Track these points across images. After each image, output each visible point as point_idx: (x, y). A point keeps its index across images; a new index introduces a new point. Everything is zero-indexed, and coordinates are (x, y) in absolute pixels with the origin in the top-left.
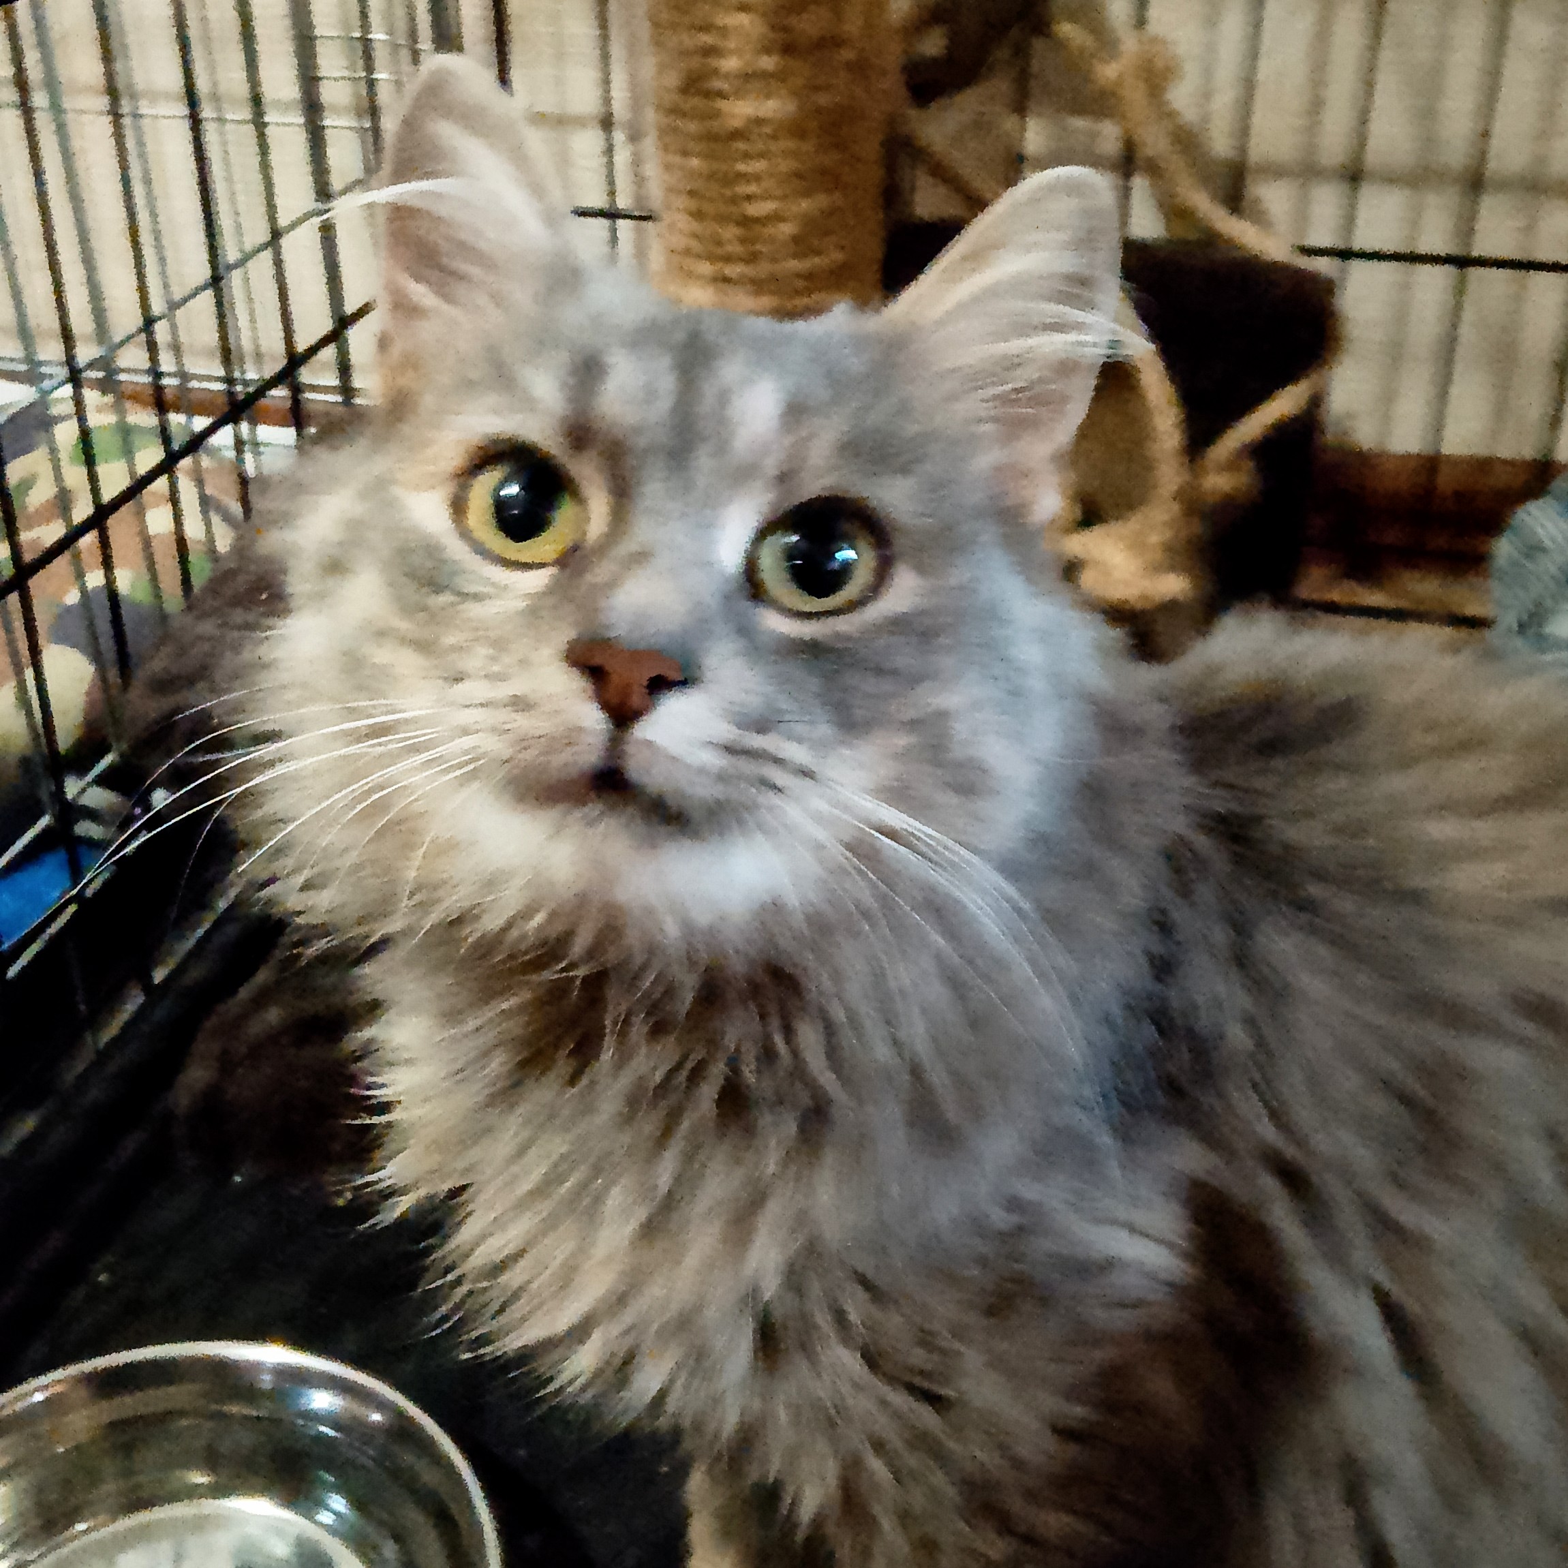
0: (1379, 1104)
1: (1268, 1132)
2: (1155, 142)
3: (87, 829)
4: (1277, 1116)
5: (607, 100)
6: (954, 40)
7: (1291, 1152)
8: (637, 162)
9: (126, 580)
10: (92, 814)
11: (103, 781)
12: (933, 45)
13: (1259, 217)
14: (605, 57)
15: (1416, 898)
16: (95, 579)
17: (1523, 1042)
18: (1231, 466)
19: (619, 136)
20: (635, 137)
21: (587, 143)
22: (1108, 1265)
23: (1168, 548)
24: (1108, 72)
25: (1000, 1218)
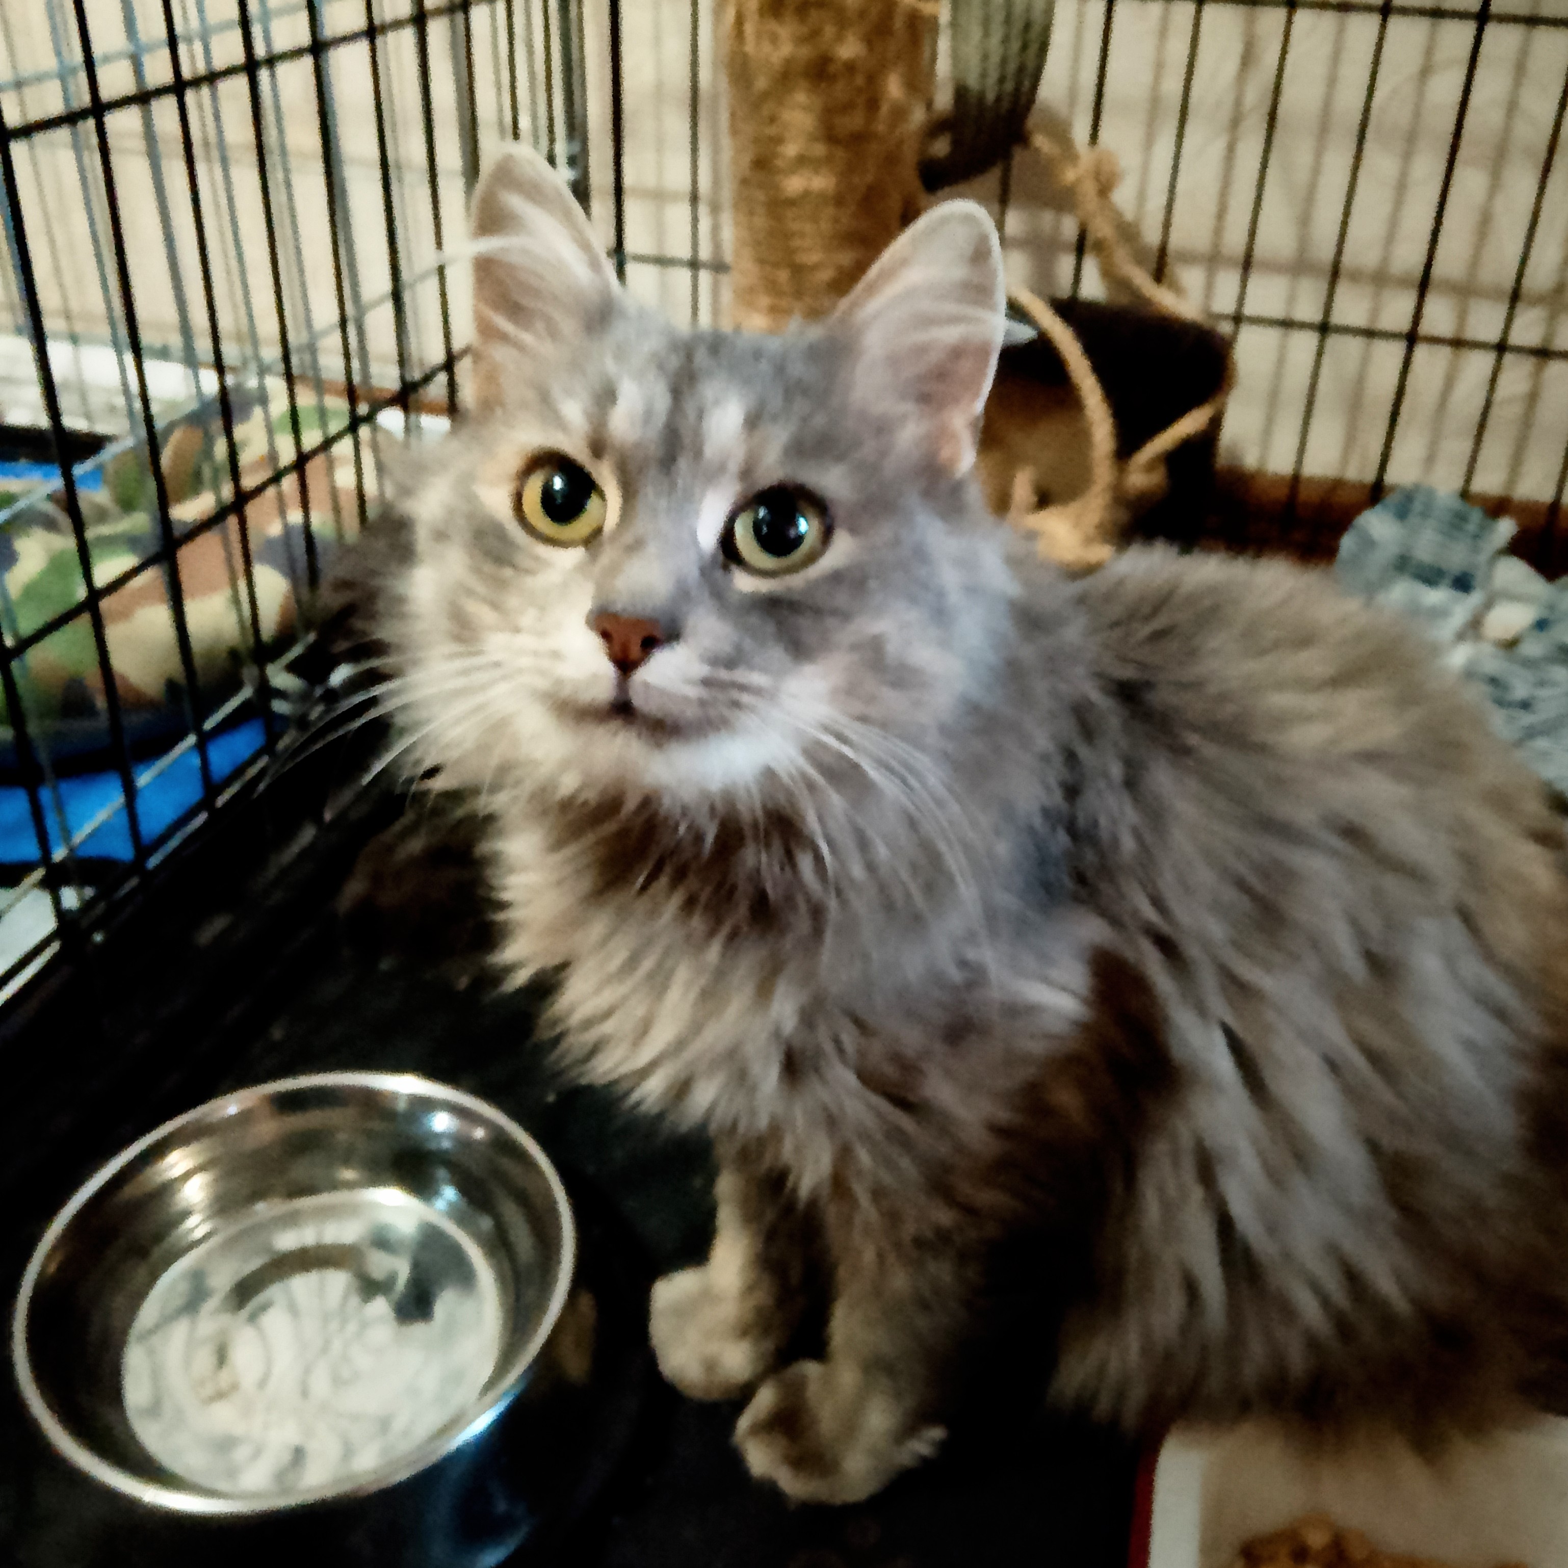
0: (1230, 894)
1: (1150, 913)
2: (1102, 229)
3: (280, 706)
4: (1157, 902)
5: (695, 182)
6: (956, 144)
7: (1165, 928)
8: (716, 229)
9: (320, 521)
10: (281, 694)
11: (292, 668)
12: (941, 147)
13: (1177, 289)
14: (694, 150)
15: (1262, 749)
16: (295, 517)
17: (1334, 853)
18: (1150, 467)
19: (703, 211)
20: (715, 209)
21: (679, 214)
22: (1032, 1010)
23: (1100, 526)
24: (1070, 175)
25: (956, 975)
